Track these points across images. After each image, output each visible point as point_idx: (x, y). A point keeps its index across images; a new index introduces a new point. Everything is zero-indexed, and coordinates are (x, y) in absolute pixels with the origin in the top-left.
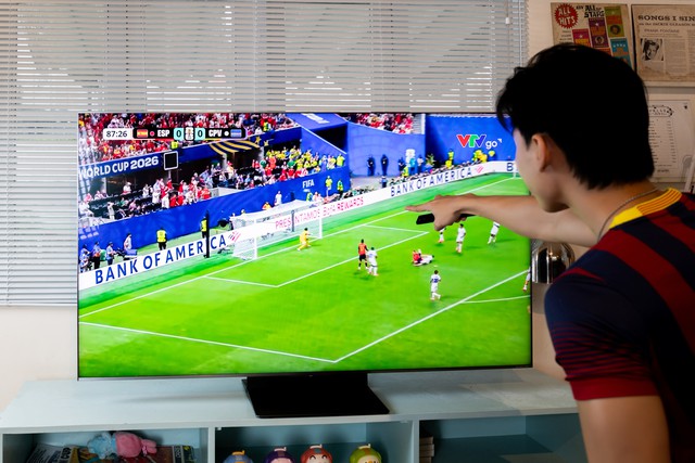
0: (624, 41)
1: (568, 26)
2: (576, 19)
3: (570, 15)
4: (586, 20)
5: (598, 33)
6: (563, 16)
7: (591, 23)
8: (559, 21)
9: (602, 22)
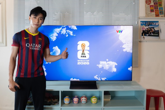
0: (162, 8)
1: (149, 4)
2: (151, 3)
3: (149, 2)
4: (153, 3)
5: (156, 6)
6: (147, 2)
7: (154, 4)
8: (146, 3)
9: (157, 3)
